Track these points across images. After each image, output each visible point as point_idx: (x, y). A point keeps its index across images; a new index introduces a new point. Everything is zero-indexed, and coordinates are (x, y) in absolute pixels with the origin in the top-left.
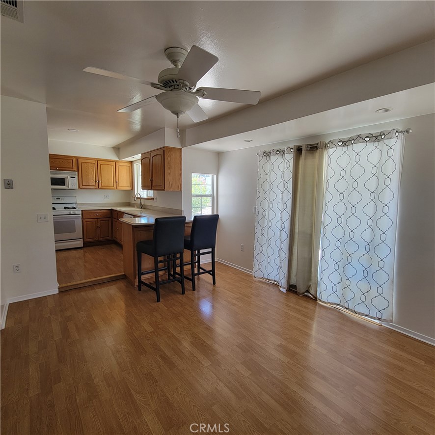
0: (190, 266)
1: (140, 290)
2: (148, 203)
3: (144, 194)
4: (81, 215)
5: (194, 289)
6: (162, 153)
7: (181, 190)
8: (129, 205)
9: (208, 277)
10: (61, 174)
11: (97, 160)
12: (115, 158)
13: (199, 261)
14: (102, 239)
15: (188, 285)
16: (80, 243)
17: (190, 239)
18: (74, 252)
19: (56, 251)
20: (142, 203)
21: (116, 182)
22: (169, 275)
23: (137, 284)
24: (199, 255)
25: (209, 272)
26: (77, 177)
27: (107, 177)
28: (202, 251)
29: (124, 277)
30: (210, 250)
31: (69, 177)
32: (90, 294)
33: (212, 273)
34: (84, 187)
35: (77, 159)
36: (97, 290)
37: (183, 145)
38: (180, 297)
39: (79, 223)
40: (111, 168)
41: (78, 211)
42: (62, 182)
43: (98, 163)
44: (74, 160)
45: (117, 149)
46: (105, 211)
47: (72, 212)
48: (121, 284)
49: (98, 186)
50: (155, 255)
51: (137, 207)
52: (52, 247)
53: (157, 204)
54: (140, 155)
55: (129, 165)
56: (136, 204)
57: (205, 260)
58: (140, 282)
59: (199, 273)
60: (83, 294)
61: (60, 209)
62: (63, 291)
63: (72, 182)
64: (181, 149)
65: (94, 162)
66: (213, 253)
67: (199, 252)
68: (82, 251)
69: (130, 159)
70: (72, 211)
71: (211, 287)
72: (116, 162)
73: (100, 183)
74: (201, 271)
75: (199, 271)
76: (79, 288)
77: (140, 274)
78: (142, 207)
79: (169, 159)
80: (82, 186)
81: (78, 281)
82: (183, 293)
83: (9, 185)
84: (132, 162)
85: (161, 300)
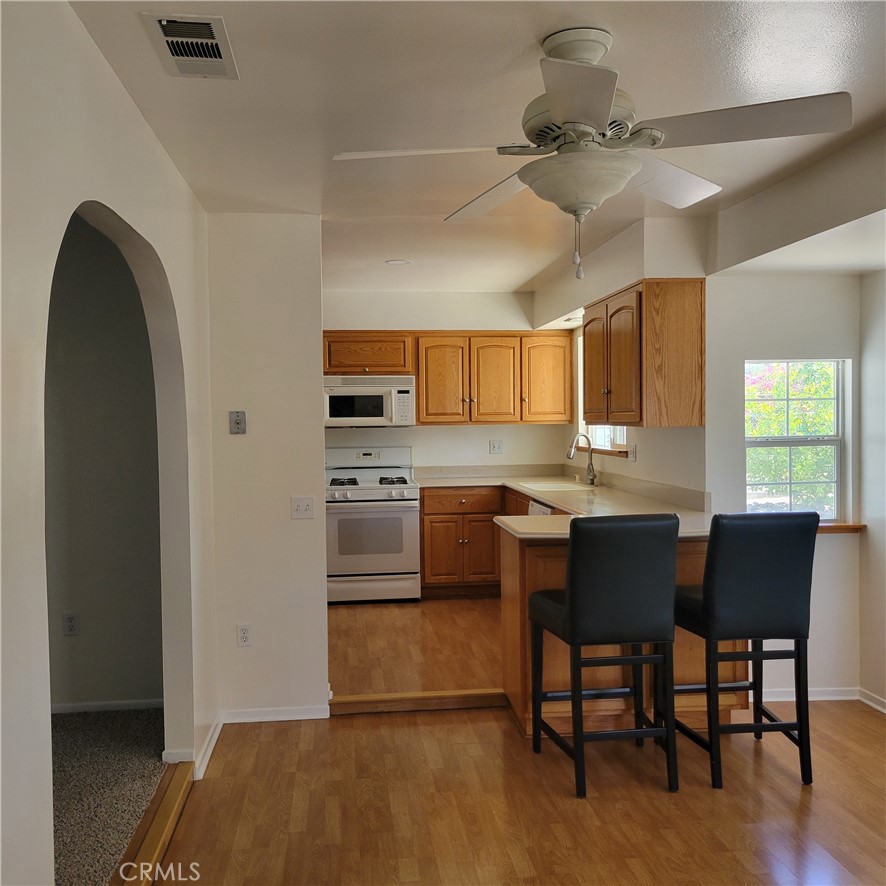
0: (702, 701)
1: (537, 749)
2: (613, 466)
3: (602, 436)
4: (417, 503)
5: (717, 782)
6: (634, 303)
7: (702, 424)
8: (561, 472)
9: (779, 746)
10: (363, 383)
11: (470, 336)
12: (519, 324)
13: (757, 686)
14: (473, 578)
15: (693, 762)
16: (411, 587)
17: (700, 597)
18: (394, 612)
19: (330, 604)
20: (597, 467)
21: (522, 400)
22: (640, 717)
23: (530, 730)
24: (759, 656)
25: (786, 729)
26: (413, 390)
27: (497, 389)
28: (769, 645)
29: (498, 704)
30: (788, 645)
31: (394, 393)
32: (401, 736)
33: (799, 733)
34: (431, 419)
35: (417, 337)
36: (422, 729)
38: (664, 801)
39: (411, 525)
40: (509, 358)
41: (412, 491)
42: (373, 406)
43: (471, 345)
44: (409, 342)
45: (527, 297)
46: (484, 492)
47: (395, 495)
48: (493, 728)
49: (470, 414)
50: (575, 639)
51: (582, 481)
52: (320, 591)
53: (633, 472)
54: (581, 312)
55: (561, 341)
56: (577, 470)
57: (778, 686)
58: (540, 724)
59: (758, 730)
60: (385, 731)
61: (368, 484)
62: (342, 714)
63: (400, 408)
64: (702, 282)
65: (460, 342)
66: (800, 656)
67: (758, 646)
68: (413, 612)
69: (560, 324)
70: (395, 491)
71: (795, 792)
72: (521, 337)
73: (475, 406)
74: (765, 721)
75: (757, 718)
76: (378, 714)
77: (539, 697)
78: (594, 480)
79: (658, 320)
80: (429, 416)
81: (377, 693)
82: (673, 786)
83: (238, 424)
84: (571, 332)
85: (590, 792)
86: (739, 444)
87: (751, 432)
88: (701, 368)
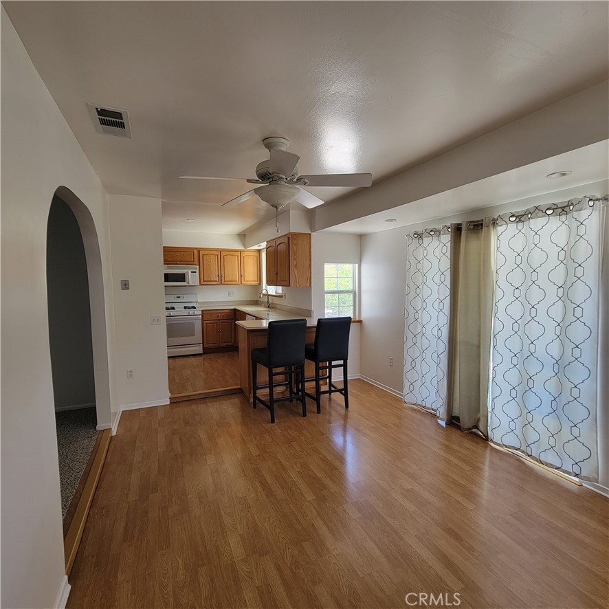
0: (314, 383)
1: (255, 407)
2: (276, 301)
3: (272, 290)
4: (200, 316)
5: (319, 412)
6: (287, 242)
7: (310, 286)
8: (256, 303)
9: (338, 397)
10: (177, 268)
11: (221, 251)
12: (239, 247)
13: (330, 377)
14: (223, 344)
15: (311, 405)
16: (199, 349)
17: (313, 348)
18: (192, 359)
19: (168, 357)
20: (270, 301)
21: (241, 276)
22: (291, 391)
23: (252, 400)
24: (331, 367)
25: (340, 391)
26: (198, 272)
27: (231, 271)
28: (334, 363)
29: (239, 392)
30: (341, 362)
31: (190, 272)
32: (201, 408)
33: (344, 392)
34: (205, 283)
35: (199, 250)
36: (209, 404)
37: (313, 229)
38: (301, 420)
39: (198, 325)
40: (236, 260)
41: (198, 312)
42: (181, 277)
43: (221, 254)
44: (196, 252)
45: (242, 236)
46: (227, 311)
47: (191, 313)
48: (236, 401)
49: (221, 281)
50: (270, 366)
51: (265, 307)
52: (164, 353)
53: (285, 303)
54: (266, 243)
55: (256, 254)
56: (263, 302)
57: (337, 376)
58: (255, 398)
59: (330, 392)
60: (194, 407)
61: (179, 310)
62: (175, 402)
63: (193, 278)
64: (310, 235)
65: (216, 253)
66: (345, 366)
67: (330, 364)
68: (200, 359)
69: (256, 247)
70: (191, 311)
71: (343, 411)
72: (241, 252)
73: (223, 278)
74: (333, 389)
75: (330, 388)
76: (190, 400)
77: (255, 388)
78: (270, 306)
79: (295, 248)
80: (204, 282)
81: (190, 392)
82: (304, 415)
83: (125, 285)
84: (259, 251)
85: (276, 421)
86: (323, 293)
87: (326, 288)
88: (310, 265)
